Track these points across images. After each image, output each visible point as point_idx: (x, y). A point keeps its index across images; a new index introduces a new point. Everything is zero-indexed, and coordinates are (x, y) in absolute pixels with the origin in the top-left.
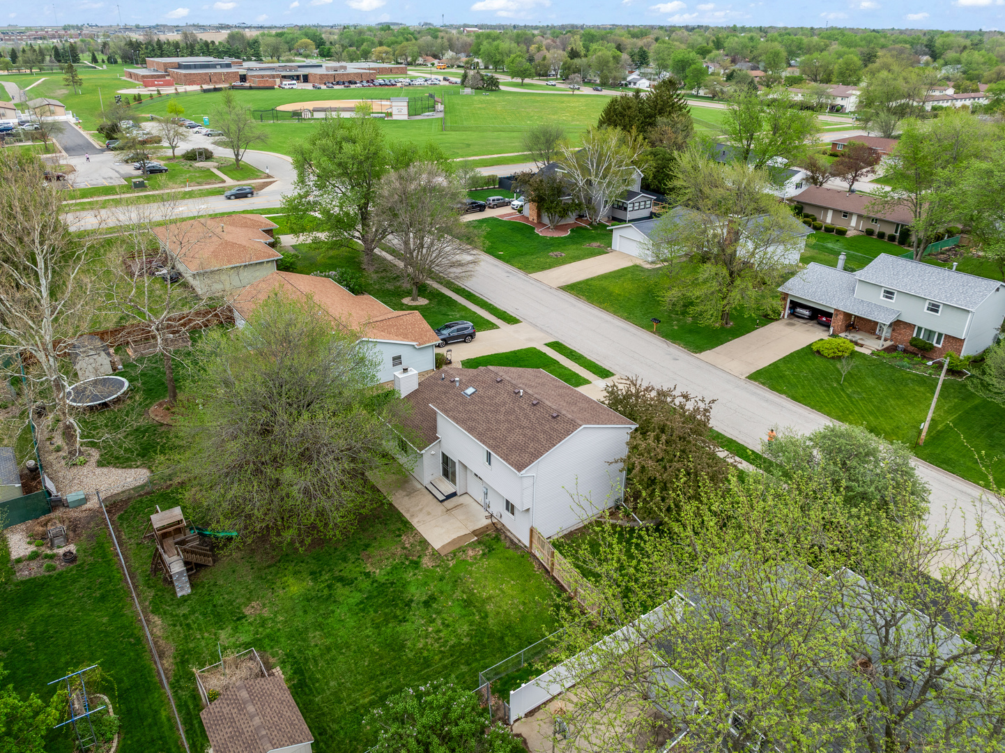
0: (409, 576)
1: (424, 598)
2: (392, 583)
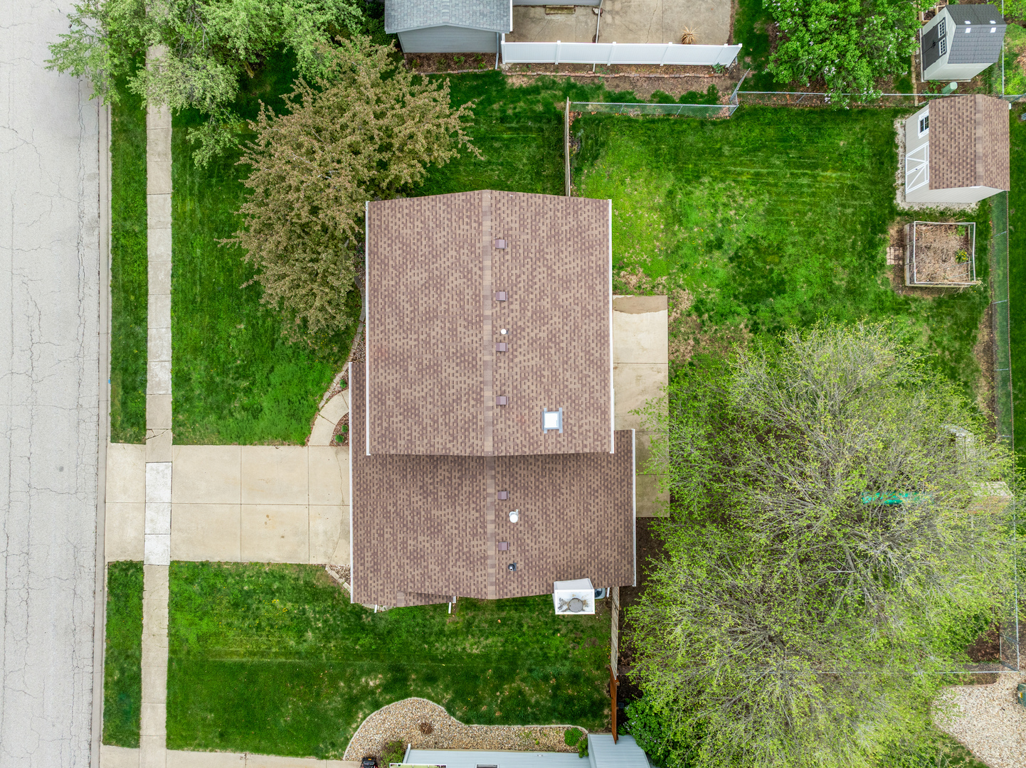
0: (715, 296)
1: (717, 254)
2: (736, 297)
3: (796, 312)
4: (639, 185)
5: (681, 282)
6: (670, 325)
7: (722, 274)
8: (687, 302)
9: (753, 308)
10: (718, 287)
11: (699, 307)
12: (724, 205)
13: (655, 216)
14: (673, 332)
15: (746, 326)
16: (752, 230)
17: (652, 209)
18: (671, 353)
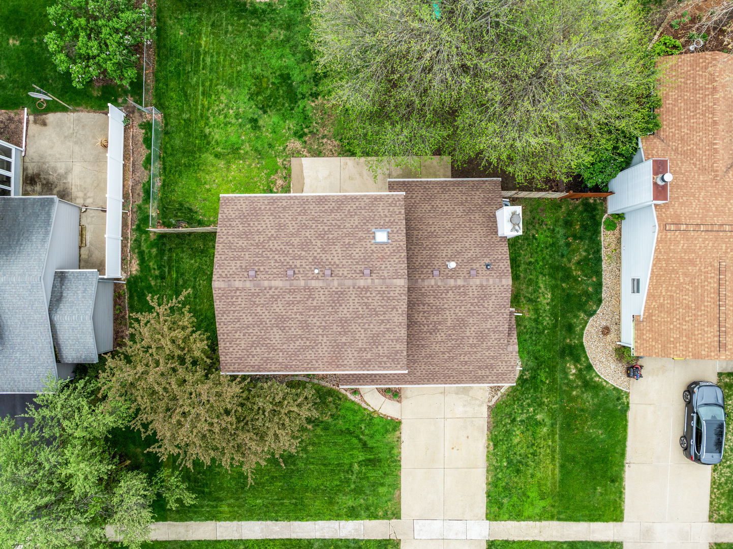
0: (291, 124)
1: (261, 123)
2: (292, 109)
3: (303, 66)
4: (211, 179)
5: (282, 148)
6: (312, 156)
7: (275, 119)
8: (297, 144)
9: (300, 96)
10: (285, 122)
11: (300, 135)
12: (225, 117)
13: (234, 167)
14: (318, 154)
15: (313, 101)
16: (244, 96)
17: (228, 169)
18: (333, 155)
